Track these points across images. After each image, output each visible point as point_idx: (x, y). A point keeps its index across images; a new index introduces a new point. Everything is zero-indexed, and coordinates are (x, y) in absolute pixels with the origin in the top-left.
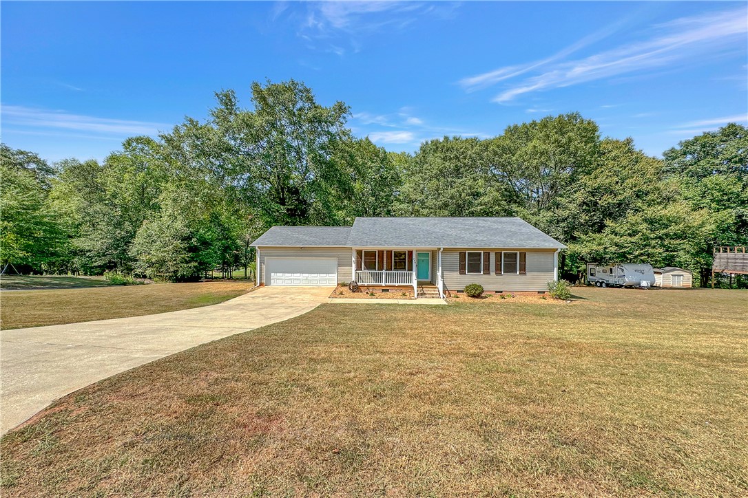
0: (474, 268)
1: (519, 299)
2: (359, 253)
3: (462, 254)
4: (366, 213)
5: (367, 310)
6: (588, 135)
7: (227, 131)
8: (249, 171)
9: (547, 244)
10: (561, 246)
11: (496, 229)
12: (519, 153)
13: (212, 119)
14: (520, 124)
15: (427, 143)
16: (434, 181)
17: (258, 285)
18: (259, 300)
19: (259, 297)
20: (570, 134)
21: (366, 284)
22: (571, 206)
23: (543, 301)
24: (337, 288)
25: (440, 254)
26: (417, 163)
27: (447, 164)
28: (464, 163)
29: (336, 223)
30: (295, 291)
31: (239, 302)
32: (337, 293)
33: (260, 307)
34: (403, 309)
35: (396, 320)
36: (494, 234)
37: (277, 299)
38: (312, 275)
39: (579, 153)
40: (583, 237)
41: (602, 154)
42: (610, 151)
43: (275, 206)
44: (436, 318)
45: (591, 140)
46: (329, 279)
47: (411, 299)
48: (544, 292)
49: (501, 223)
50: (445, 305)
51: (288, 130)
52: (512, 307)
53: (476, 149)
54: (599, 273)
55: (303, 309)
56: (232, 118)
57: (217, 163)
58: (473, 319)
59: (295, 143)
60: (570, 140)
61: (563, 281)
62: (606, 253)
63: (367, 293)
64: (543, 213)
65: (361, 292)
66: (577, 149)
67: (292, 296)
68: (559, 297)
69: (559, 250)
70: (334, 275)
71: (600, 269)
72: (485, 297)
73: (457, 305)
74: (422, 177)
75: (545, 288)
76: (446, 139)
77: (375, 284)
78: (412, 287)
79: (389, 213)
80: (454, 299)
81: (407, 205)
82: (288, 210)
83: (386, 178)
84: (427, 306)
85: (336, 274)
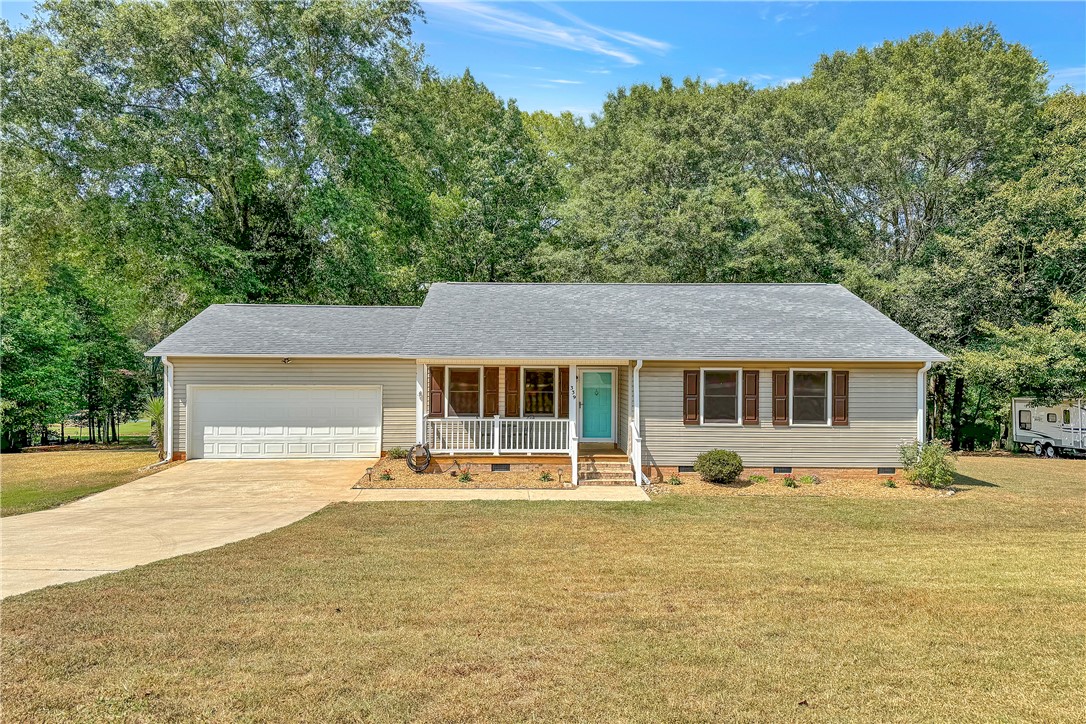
0: (721, 411)
1: (831, 488)
2: (436, 372)
3: (691, 377)
4: (471, 271)
5: (442, 518)
6: (1014, 80)
7: (87, 47)
8: (147, 158)
9: (899, 351)
10: (933, 356)
11: (780, 314)
12: (845, 122)
13: (46, 17)
14: (851, 52)
15: (621, 93)
16: (638, 192)
17: (169, 457)
18: (166, 497)
19: (164, 489)
20: (970, 78)
21: (452, 452)
22: (973, 257)
23: (887, 492)
24: (378, 465)
25: (636, 375)
26: (596, 144)
27: (670, 149)
28: (711, 148)
29: (389, 297)
30: (265, 472)
31: (108, 504)
32: (377, 475)
33: (159, 515)
34: (537, 513)
35: (507, 541)
36: (773, 326)
37: (211, 495)
38: (315, 430)
39: (989, 124)
40: (1001, 333)
41: (1044, 129)
42: (1065, 123)
43: (220, 251)
44: (611, 536)
45: (1019, 92)
46: (360, 441)
47: (562, 488)
48: (893, 470)
49: (794, 298)
50: (643, 503)
51: (258, 50)
52: (810, 508)
53: (746, 110)
54: (1038, 421)
55: (277, 518)
56: (100, 16)
57: (60, 134)
58: (700, 538)
59: (274, 87)
60: (968, 93)
61: (936, 442)
62: (1051, 372)
63: (454, 474)
64: (906, 273)
65: (440, 471)
66: (983, 114)
67: (256, 486)
68: (927, 482)
69: (928, 366)
70: (372, 430)
71: (1041, 411)
72: (748, 483)
73: (673, 504)
74: (608, 181)
75: (894, 460)
76: (667, 84)
77: (475, 451)
78: (567, 458)
79: (528, 274)
80: (670, 487)
81: (573, 252)
82: (257, 262)
83: (522, 184)
84: (599, 505)
85: (380, 428)
